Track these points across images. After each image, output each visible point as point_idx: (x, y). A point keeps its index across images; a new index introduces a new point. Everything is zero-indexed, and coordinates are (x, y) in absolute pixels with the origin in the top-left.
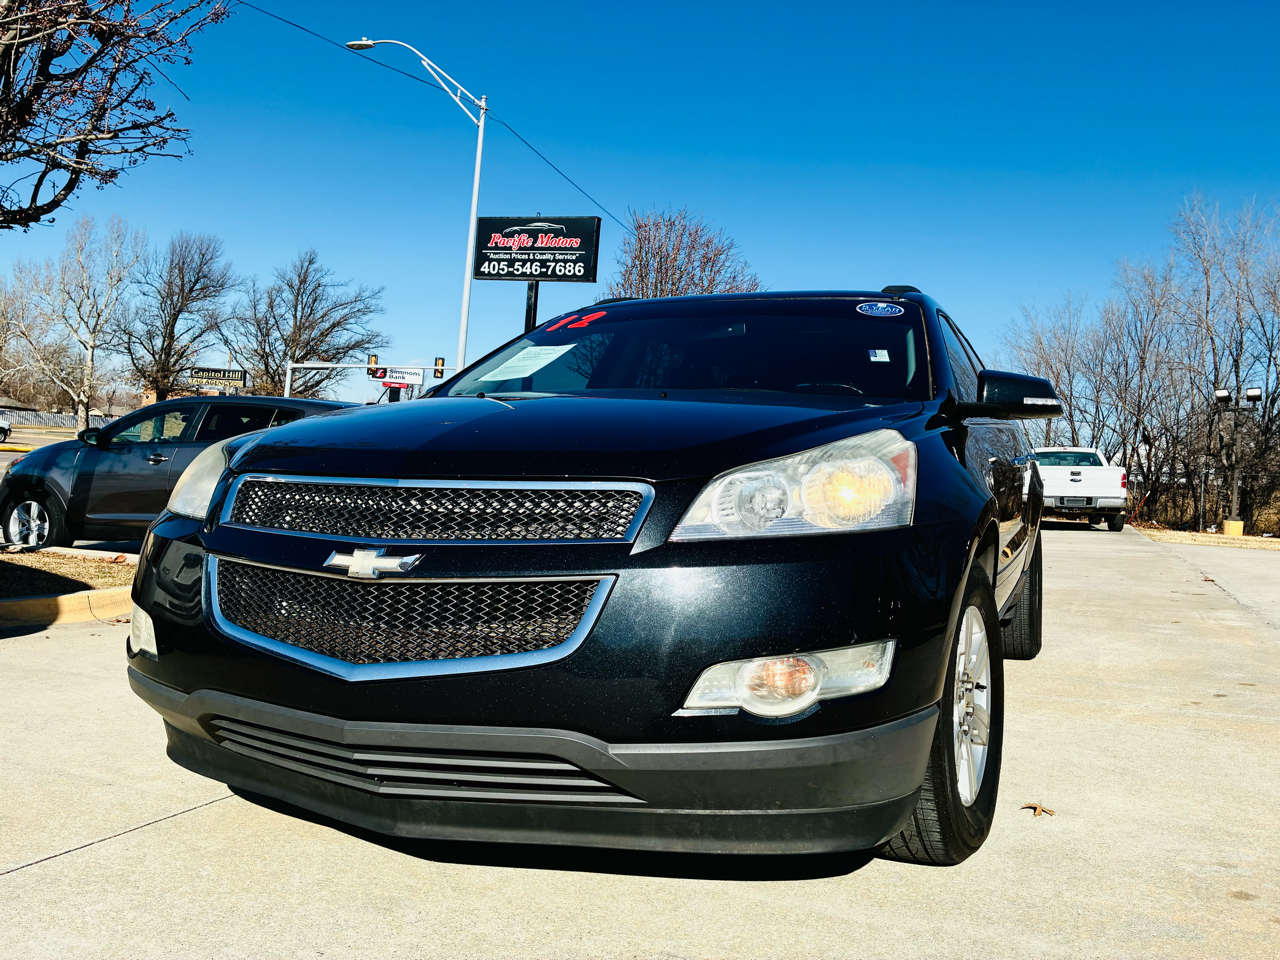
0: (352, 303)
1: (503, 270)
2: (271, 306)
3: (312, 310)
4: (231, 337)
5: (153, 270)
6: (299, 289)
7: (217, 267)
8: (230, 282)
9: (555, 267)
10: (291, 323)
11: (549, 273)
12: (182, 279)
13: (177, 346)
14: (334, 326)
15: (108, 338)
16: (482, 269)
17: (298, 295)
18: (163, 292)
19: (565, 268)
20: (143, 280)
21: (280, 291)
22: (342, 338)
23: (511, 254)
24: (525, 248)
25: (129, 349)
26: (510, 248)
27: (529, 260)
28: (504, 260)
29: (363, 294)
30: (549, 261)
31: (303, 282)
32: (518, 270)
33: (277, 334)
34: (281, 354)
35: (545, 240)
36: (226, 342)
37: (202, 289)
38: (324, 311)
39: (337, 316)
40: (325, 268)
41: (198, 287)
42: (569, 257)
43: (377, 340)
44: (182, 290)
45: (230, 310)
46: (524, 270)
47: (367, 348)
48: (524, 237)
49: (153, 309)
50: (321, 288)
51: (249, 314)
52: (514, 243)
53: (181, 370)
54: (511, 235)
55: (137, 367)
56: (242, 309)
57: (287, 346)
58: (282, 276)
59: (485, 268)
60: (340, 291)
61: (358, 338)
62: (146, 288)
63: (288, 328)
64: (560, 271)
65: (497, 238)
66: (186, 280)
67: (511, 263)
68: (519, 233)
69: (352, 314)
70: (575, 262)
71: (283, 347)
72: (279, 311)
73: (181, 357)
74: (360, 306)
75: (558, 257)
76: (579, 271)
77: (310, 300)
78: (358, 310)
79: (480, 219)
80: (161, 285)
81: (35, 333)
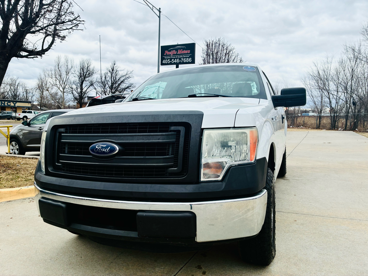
0: (125, 75)
1: (169, 62)
2: (105, 78)
3: (116, 78)
4: (96, 87)
5: (76, 70)
6: (112, 72)
7: (91, 67)
8: (95, 72)
9: (183, 60)
10: (111, 82)
12: (83, 72)
13: (84, 90)
14: (121, 82)
15: (67, 90)
16: (163, 62)
17: (112, 74)
18: (79, 76)
20: (74, 73)
21: (107, 73)
22: (123, 86)
23: (171, 57)
24: (175, 55)
25: (72, 92)
26: (170, 55)
27: (176, 58)
28: (169, 59)
29: (128, 73)
31: (113, 70)
32: (173, 62)
33: (107, 86)
34: (109, 91)
36: (95, 89)
37: (88, 74)
39: (122, 79)
41: (87, 73)
42: (187, 56)
43: (133, 86)
44: (83, 75)
46: (175, 61)
47: (130, 88)
48: (174, 51)
49: (77, 81)
50: (117, 72)
51: (100, 81)
52: (171, 53)
53: (85, 97)
54: (170, 51)
55: (74, 97)
56: (98, 79)
57: (110, 89)
58: (107, 69)
59: (164, 62)
60: (122, 72)
61: (127, 85)
62: (75, 75)
63: (110, 84)
65: (167, 52)
66: (84, 72)
67: (171, 59)
68: (173, 50)
69: (126, 79)
70: (189, 58)
71: (109, 89)
72: (107, 79)
73: (85, 94)
74: (127, 76)
77: (115, 75)
79: (161, 46)
80: (78, 74)
81: (50, 89)
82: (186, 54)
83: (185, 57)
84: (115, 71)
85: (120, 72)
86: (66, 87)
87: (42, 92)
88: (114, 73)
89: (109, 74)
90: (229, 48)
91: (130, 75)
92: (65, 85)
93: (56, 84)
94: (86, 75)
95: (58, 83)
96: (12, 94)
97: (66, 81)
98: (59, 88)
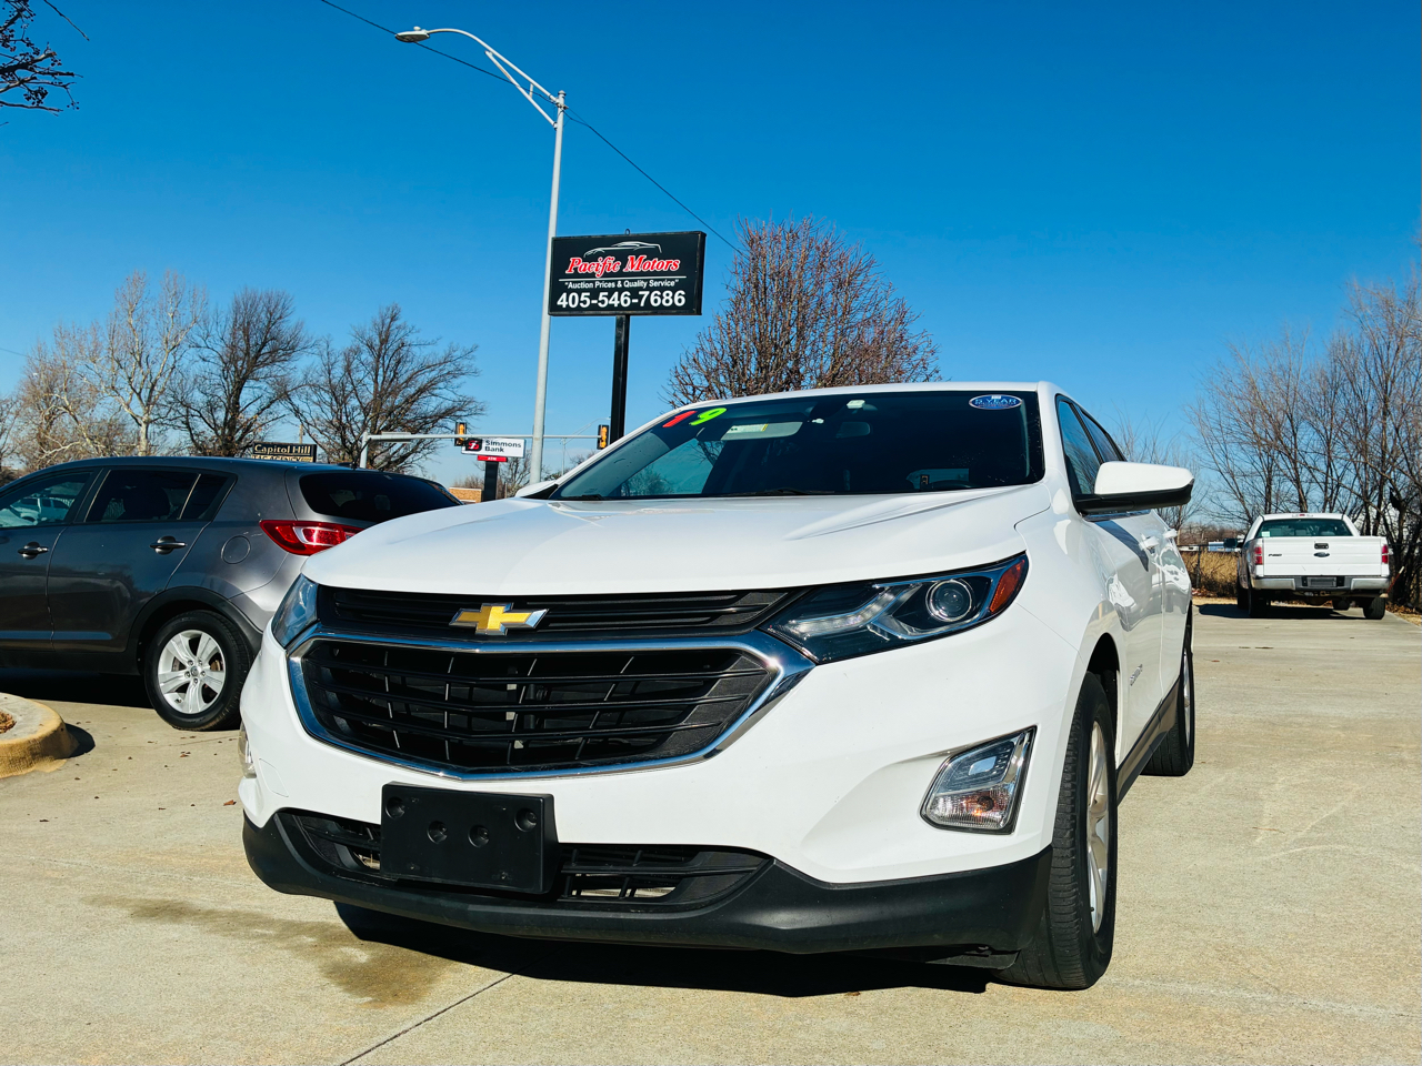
0: (440, 364)
1: (585, 302)
2: (348, 370)
3: (395, 374)
4: (303, 407)
5: (214, 333)
6: (380, 349)
7: (287, 327)
8: (301, 344)
9: (649, 297)
10: (372, 389)
11: (642, 304)
12: (248, 342)
14: (421, 391)
16: (559, 303)
17: (378, 356)
18: (225, 357)
19: (662, 297)
20: (203, 344)
21: (357, 351)
22: (430, 405)
23: (594, 282)
24: (612, 274)
26: (593, 275)
27: (616, 289)
28: (585, 290)
29: (455, 354)
30: (641, 289)
31: (384, 341)
32: (603, 302)
33: (354, 402)
34: (360, 424)
35: (636, 264)
36: (298, 413)
37: (270, 352)
38: (409, 374)
39: (423, 379)
40: (409, 325)
41: (265, 350)
42: (667, 284)
43: (471, 406)
44: (247, 354)
45: (302, 376)
46: (611, 302)
47: (459, 417)
48: (610, 260)
49: (214, 377)
50: (405, 348)
51: (323, 380)
52: (599, 267)
53: (248, 446)
54: (593, 258)
55: (197, 444)
56: (315, 375)
57: (367, 415)
59: (562, 301)
60: (429, 351)
61: (448, 404)
62: (206, 353)
63: (368, 395)
64: (656, 301)
65: (577, 263)
66: (252, 342)
67: (594, 293)
68: (604, 255)
70: (674, 290)
71: (361, 417)
72: (357, 376)
74: (450, 367)
75: (653, 284)
76: (680, 301)
77: (393, 362)
78: (448, 373)
79: (554, 240)
82: (662, 273)
83: (656, 284)
84: (395, 346)
85: (415, 350)
88: (390, 353)
89: (367, 357)
91: (465, 364)
94: (258, 355)
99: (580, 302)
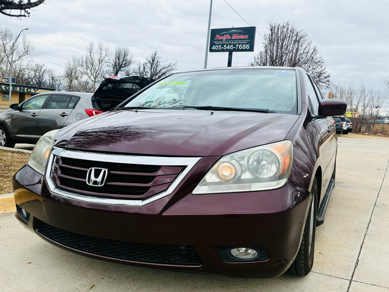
0: (167, 67)
1: (220, 48)
2: (144, 69)
3: (156, 70)
5: (111, 59)
6: (152, 63)
7: (128, 58)
8: (132, 62)
9: (239, 46)
10: (150, 74)
11: (237, 49)
12: (119, 61)
14: (162, 74)
16: (212, 48)
17: (152, 65)
18: (114, 65)
19: (242, 46)
20: (108, 62)
21: (147, 64)
23: (222, 42)
24: (228, 40)
26: (222, 40)
27: (229, 44)
28: (220, 44)
29: (171, 64)
30: (237, 44)
31: (153, 61)
32: (225, 48)
35: (235, 37)
37: (125, 64)
38: (159, 70)
39: (163, 71)
40: (160, 56)
41: (124, 63)
42: (244, 42)
44: (119, 64)
45: (133, 70)
46: (227, 48)
48: (228, 35)
49: (111, 70)
50: (159, 63)
51: (138, 71)
52: (224, 38)
54: (223, 35)
56: (136, 70)
58: (147, 59)
60: (164, 63)
62: (109, 64)
64: (241, 47)
65: (218, 37)
66: (120, 61)
67: (223, 45)
68: (226, 34)
70: (246, 44)
72: (146, 70)
74: (170, 68)
75: (240, 42)
76: (248, 47)
77: (155, 67)
78: (169, 70)
79: (211, 30)
80: (113, 63)
81: (79, 78)
82: (243, 39)
83: (241, 42)
84: (156, 62)
85: (161, 63)
86: (98, 76)
87: (71, 81)
88: (155, 64)
89: (149, 65)
90: (300, 35)
91: (174, 67)
92: (97, 74)
93: (87, 73)
94: (122, 64)
95: (89, 72)
96: (36, 81)
97: (98, 70)
98: (90, 77)
99: (218, 48)
